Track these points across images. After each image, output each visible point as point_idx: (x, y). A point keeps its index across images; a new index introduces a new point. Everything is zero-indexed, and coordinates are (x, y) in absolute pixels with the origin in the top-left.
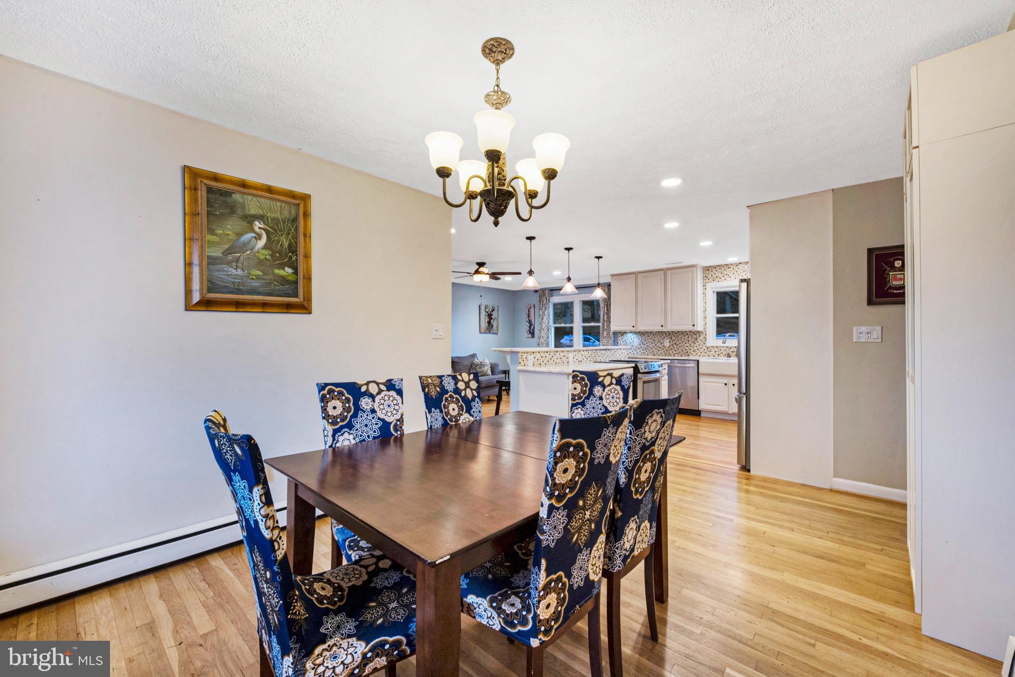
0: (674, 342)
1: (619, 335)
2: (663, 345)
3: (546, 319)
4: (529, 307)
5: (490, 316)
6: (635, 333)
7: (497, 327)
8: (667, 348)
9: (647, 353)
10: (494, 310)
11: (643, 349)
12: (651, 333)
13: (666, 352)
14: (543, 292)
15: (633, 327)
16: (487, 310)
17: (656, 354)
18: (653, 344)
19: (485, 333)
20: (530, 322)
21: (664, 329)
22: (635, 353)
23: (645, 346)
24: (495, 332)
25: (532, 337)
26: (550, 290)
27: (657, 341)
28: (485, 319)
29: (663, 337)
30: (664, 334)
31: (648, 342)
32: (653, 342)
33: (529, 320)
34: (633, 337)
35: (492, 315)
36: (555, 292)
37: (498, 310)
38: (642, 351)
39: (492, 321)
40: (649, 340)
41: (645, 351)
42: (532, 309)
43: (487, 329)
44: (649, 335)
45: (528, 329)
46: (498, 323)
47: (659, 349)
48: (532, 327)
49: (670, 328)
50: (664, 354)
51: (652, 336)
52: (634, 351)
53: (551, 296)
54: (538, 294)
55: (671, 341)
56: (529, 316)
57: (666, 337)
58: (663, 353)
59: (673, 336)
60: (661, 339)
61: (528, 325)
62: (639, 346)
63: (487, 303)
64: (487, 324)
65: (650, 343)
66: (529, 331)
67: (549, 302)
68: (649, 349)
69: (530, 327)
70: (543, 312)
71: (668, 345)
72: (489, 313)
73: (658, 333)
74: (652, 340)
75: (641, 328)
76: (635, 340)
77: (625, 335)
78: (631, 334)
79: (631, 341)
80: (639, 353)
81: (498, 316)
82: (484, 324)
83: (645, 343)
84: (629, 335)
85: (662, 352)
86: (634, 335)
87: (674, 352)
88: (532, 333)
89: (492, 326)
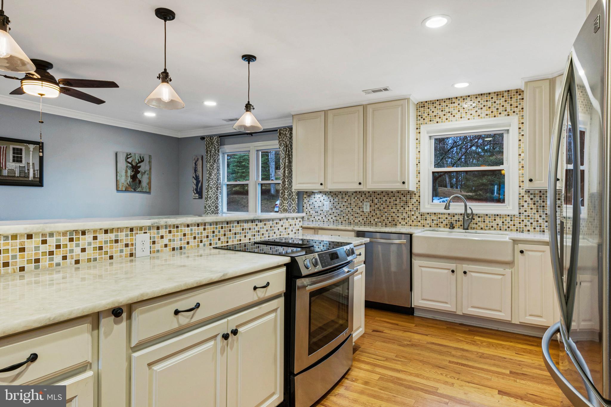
0: (377, 206)
1: (305, 196)
2: (361, 210)
3: (215, 175)
4: (196, 159)
5: (135, 169)
6: (325, 193)
7: (149, 183)
8: (367, 214)
9: (340, 221)
10: (142, 161)
11: (336, 215)
12: (346, 193)
13: (365, 219)
14: (210, 138)
15: (321, 184)
16: (129, 160)
17: (352, 222)
18: (349, 209)
19: (126, 190)
20: (197, 178)
21: (362, 188)
22: (326, 220)
23: (338, 211)
24: (144, 190)
25: (199, 198)
26: (220, 137)
27: (353, 205)
28: (126, 172)
29: (361, 199)
30: (363, 196)
31: (342, 206)
32: (349, 206)
33: (196, 175)
34: (322, 198)
35: (140, 167)
36: (227, 140)
37: (150, 162)
38: (334, 218)
39: (139, 176)
40: (344, 203)
41: (338, 218)
42: (200, 162)
43: (130, 186)
44: (344, 196)
45: (195, 187)
46: (150, 179)
47: (357, 215)
48: (200, 185)
49: (370, 186)
50: (363, 222)
51: (347, 197)
52: (324, 218)
53: (221, 145)
54: (204, 142)
55: (373, 205)
56: (196, 171)
57: (366, 200)
58: (361, 221)
59: (374, 199)
60: (359, 202)
61: (195, 182)
62: (331, 212)
63: (129, 151)
64: (129, 179)
65: (345, 207)
66: (196, 190)
67: (218, 151)
68: (344, 215)
69: (197, 185)
70: (211, 165)
71: (369, 211)
72: (134, 164)
73: (354, 194)
74: (346, 204)
75: (331, 186)
76: (325, 203)
77: (313, 196)
78: (320, 195)
79: (320, 204)
80: (331, 220)
81: (150, 169)
82: (125, 179)
83: (338, 207)
84: (317, 196)
85: (360, 219)
86: (324, 196)
87: (376, 220)
88: (199, 193)
89: (140, 182)
